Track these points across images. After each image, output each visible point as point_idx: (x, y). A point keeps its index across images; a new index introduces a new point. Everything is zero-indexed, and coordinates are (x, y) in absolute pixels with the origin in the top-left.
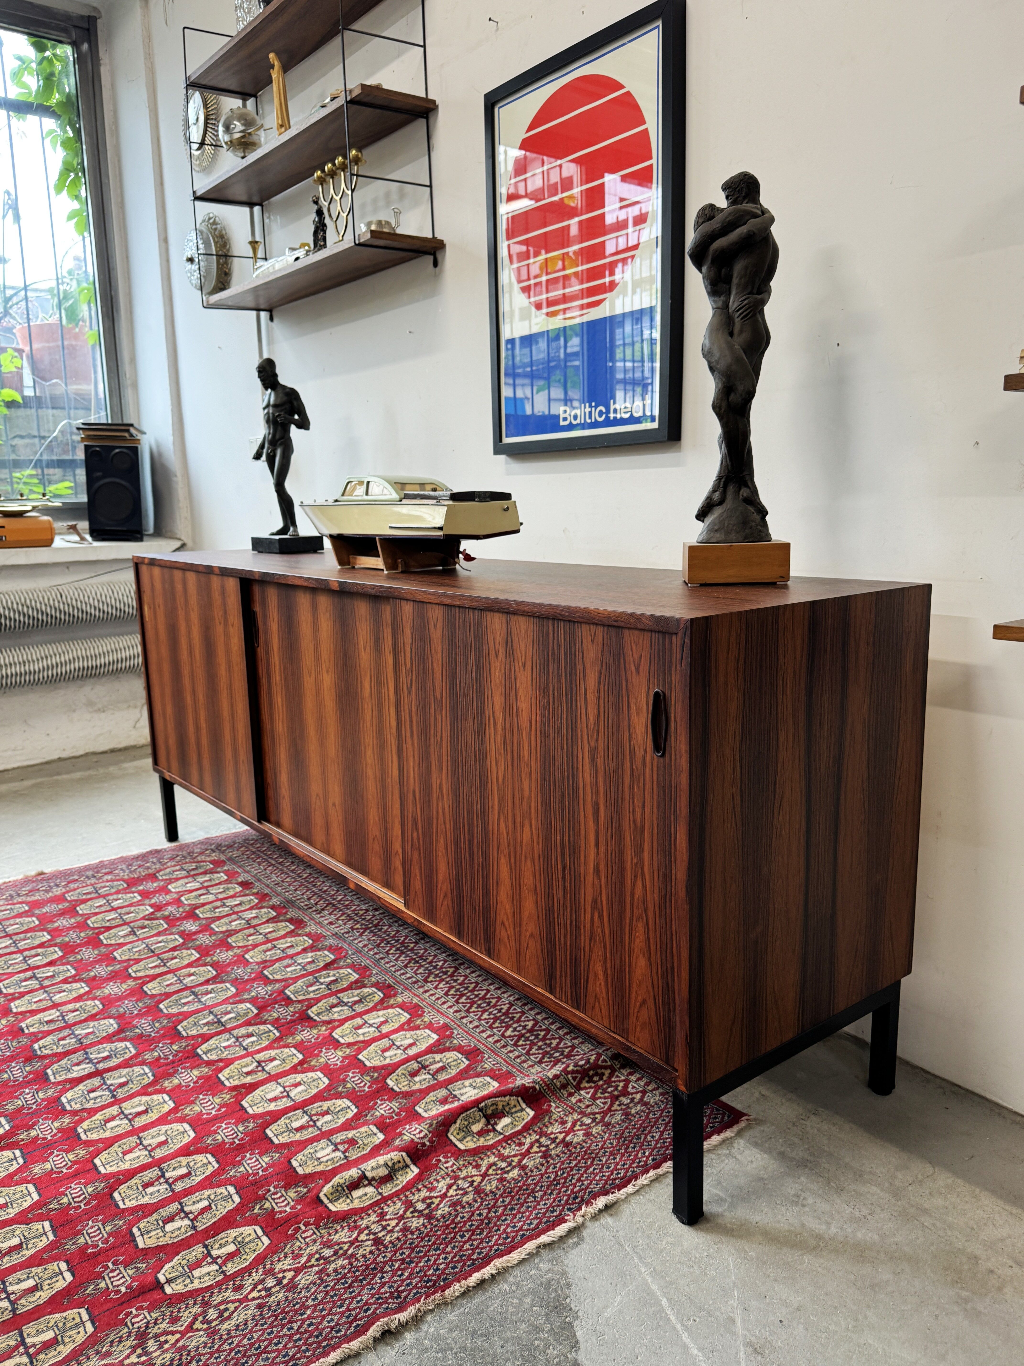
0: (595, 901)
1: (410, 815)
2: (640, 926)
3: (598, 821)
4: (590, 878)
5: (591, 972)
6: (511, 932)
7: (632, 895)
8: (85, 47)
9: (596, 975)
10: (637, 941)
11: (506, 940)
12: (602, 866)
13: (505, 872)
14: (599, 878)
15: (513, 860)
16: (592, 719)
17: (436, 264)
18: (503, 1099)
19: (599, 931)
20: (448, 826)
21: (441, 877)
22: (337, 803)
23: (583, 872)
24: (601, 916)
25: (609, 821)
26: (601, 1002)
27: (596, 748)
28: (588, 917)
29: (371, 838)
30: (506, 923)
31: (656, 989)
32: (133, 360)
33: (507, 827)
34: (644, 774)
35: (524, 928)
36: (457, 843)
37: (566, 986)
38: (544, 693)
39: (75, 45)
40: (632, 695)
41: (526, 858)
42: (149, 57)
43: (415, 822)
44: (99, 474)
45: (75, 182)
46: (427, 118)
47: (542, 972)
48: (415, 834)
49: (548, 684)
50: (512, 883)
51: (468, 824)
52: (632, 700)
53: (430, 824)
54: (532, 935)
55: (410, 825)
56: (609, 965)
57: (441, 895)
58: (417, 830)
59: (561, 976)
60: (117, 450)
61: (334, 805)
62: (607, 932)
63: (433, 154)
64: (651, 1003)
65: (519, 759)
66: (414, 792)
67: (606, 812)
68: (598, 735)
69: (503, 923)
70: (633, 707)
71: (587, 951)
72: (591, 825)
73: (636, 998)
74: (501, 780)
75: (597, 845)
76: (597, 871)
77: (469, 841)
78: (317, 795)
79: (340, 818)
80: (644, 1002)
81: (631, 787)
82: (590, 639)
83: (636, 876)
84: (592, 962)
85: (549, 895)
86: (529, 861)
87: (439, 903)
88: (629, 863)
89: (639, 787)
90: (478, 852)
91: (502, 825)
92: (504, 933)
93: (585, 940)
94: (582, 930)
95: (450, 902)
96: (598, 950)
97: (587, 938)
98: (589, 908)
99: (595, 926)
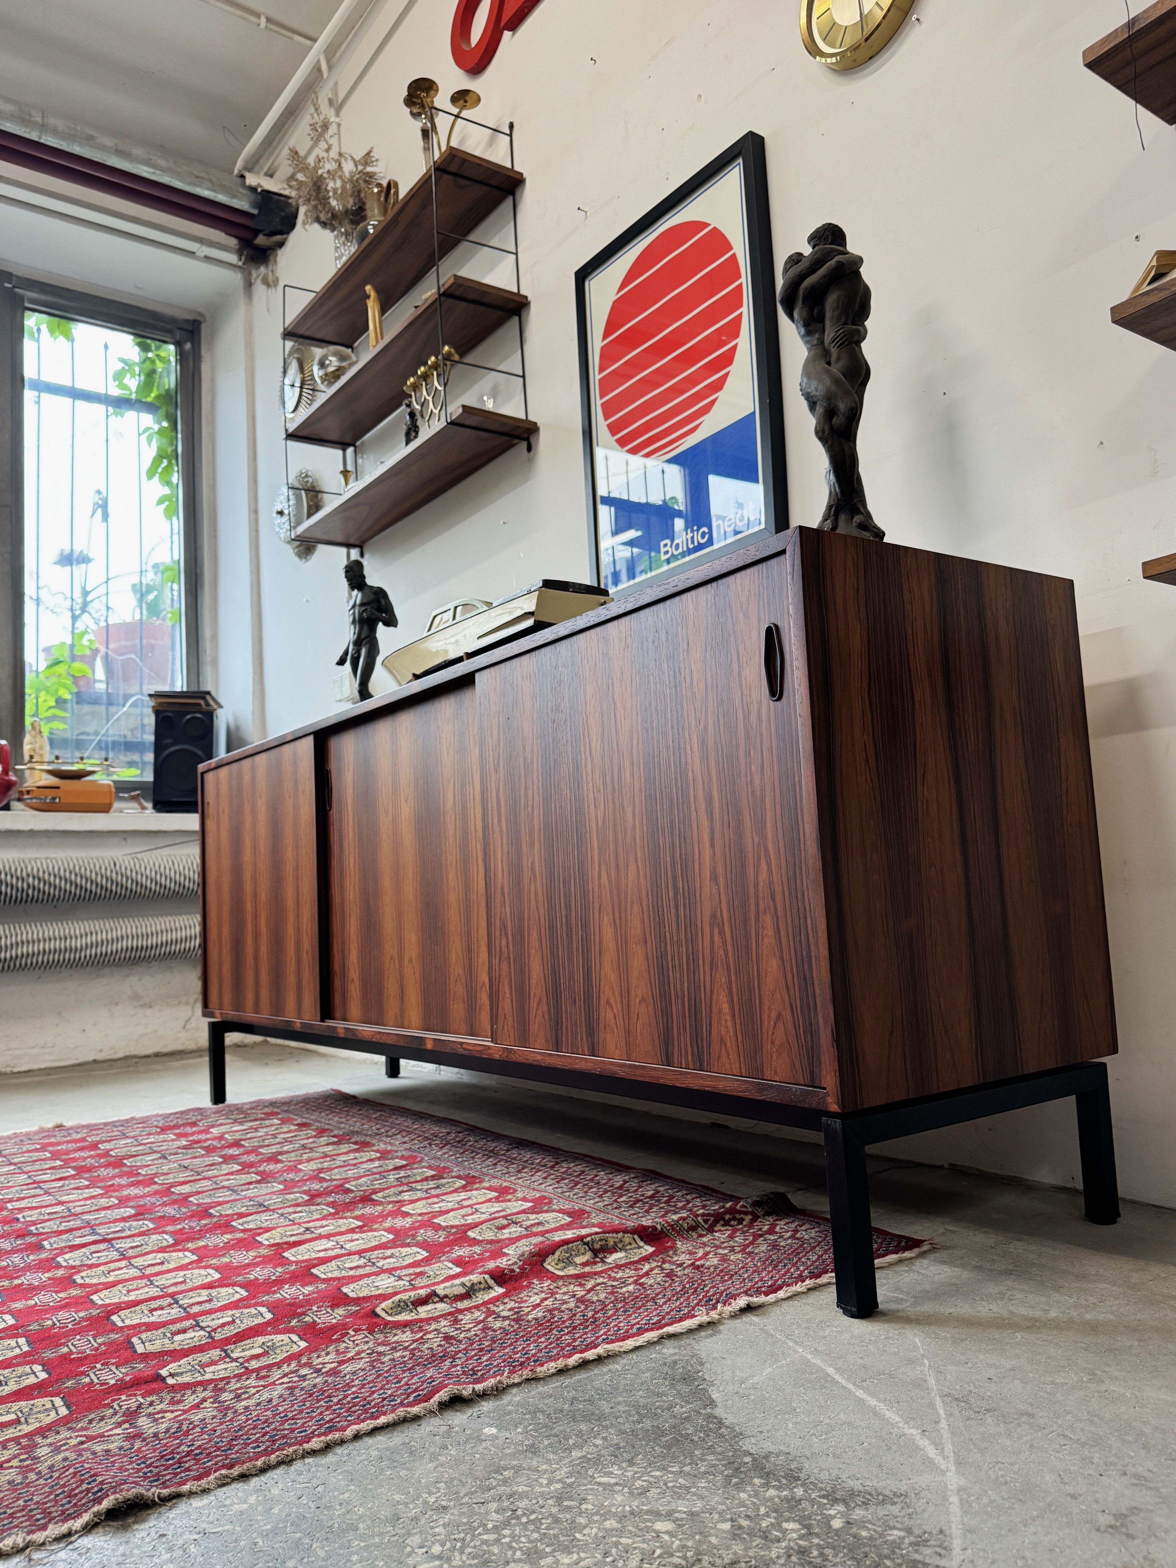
0: (713, 916)
1: (498, 920)
2: (768, 920)
3: (712, 814)
4: (706, 891)
5: (715, 1010)
6: (617, 1007)
7: (756, 885)
8: (188, 346)
9: (720, 1011)
10: (766, 940)
11: (613, 1021)
12: (720, 869)
13: (608, 933)
14: (718, 885)
15: (617, 915)
16: (699, 696)
17: (529, 449)
18: (615, 1235)
19: (721, 952)
20: (541, 911)
21: (534, 981)
22: (414, 956)
23: (698, 885)
24: (722, 933)
25: (725, 808)
26: (729, 1044)
27: (705, 729)
28: (707, 940)
29: (453, 980)
30: (612, 1001)
31: (792, 992)
32: (215, 637)
33: (609, 875)
34: (761, 731)
35: (633, 993)
36: (552, 928)
37: (686, 1045)
38: (645, 694)
39: (178, 344)
40: (741, 644)
41: (632, 902)
42: (250, 346)
43: (504, 926)
44: (169, 741)
45: (168, 470)
46: (520, 316)
47: (657, 1042)
48: (504, 942)
49: (649, 681)
50: (617, 943)
51: (565, 895)
53: (521, 919)
54: (643, 1000)
55: (498, 933)
56: (734, 990)
57: (534, 1004)
58: (506, 935)
59: (679, 1035)
60: (189, 717)
61: (410, 960)
62: (730, 948)
63: (526, 347)
64: (787, 1015)
65: (620, 786)
66: (503, 888)
67: (722, 801)
68: (706, 712)
69: (608, 1002)
70: (744, 657)
71: (708, 987)
72: (705, 822)
73: (769, 1016)
74: (600, 823)
75: (712, 845)
76: (714, 877)
77: (567, 917)
78: (392, 958)
79: (417, 974)
80: (779, 1016)
81: (747, 754)
83: (759, 859)
84: (714, 996)
85: (660, 936)
86: (635, 906)
87: (532, 1015)
88: (751, 847)
89: (756, 750)
90: (577, 925)
91: (604, 874)
92: (610, 1015)
93: (704, 973)
94: (701, 962)
95: (545, 1008)
96: (721, 978)
97: (707, 969)
98: (707, 930)
99: (716, 948)
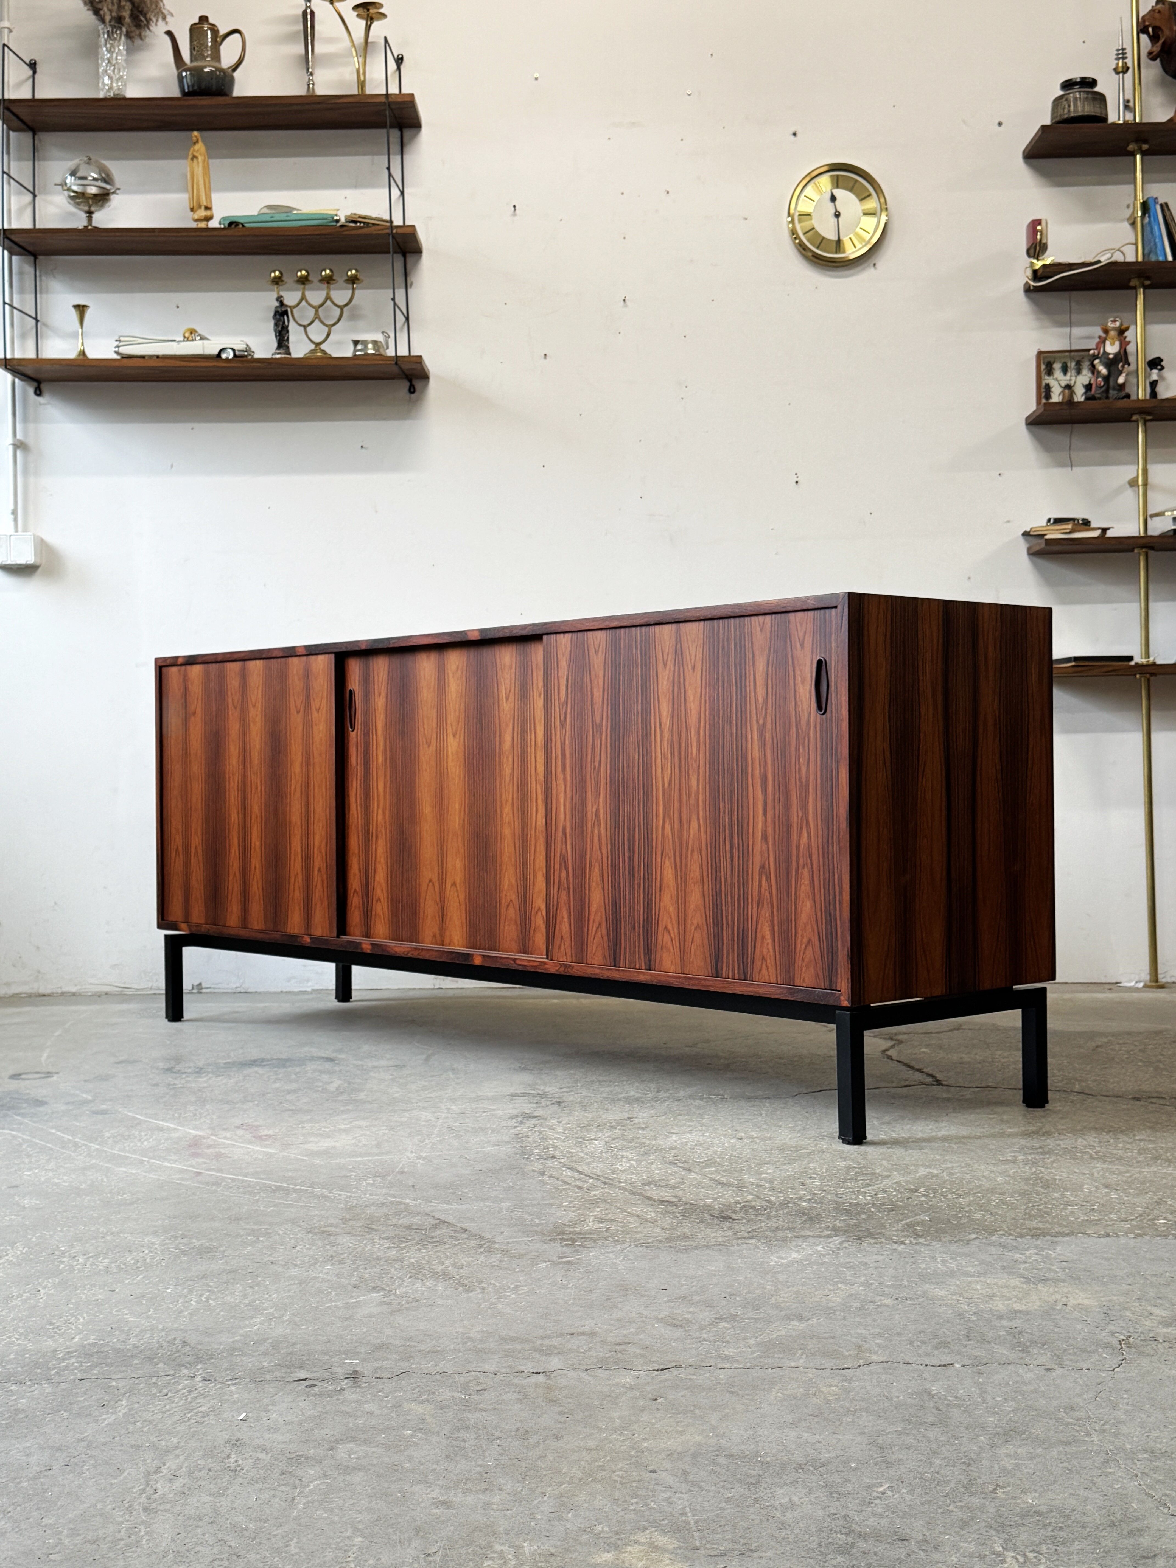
0: (762, 867)
1: (558, 855)
2: (806, 873)
3: (766, 791)
4: (758, 847)
5: (759, 937)
6: (674, 932)
7: (798, 847)
9: (763, 937)
10: (803, 887)
11: (669, 943)
12: (770, 833)
13: (669, 874)
14: (767, 844)
15: (678, 860)
16: (760, 699)
19: (767, 894)
20: (604, 851)
21: (594, 909)
22: (458, 881)
23: (751, 843)
24: (768, 879)
25: (777, 787)
26: (768, 961)
27: (764, 724)
28: (756, 883)
29: (504, 905)
30: (670, 927)
31: (820, 924)
33: (672, 828)
34: (809, 734)
35: (689, 922)
36: (614, 867)
37: (733, 961)
38: (714, 688)
40: (797, 668)
43: (564, 860)
47: (708, 960)
48: (564, 875)
49: (718, 679)
50: (677, 883)
51: (629, 840)
52: (798, 672)
53: (583, 858)
54: (698, 927)
55: (557, 866)
56: (776, 922)
57: (593, 927)
58: (567, 869)
59: (728, 952)
61: (454, 885)
62: (774, 892)
64: (815, 940)
65: (687, 757)
66: (564, 829)
67: (774, 781)
68: (766, 713)
69: (666, 928)
70: (799, 678)
71: (754, 918)
72: (760, 796)
73: (802, 941)
74: (666, 785)
75: (765, 814)
76: (765, 838)
77: (629, 858)
78: (430, 881)
80: (809, 942)
81: (797, 749)
82: (758, 629)
83: (801, 828)
84: (759, 926)
85: (717, 879)
87: (591, 937)
88: (795, 818)
89: (804, 747)
90: (639, 866)
91: (667, 828)
92: (667, 938)
93: (752, 908)
94: (750, 900)
95: (604, 932)
96: (766, 912)
97: (755, 906)
98: (757, 877)
99: (763, 890)
